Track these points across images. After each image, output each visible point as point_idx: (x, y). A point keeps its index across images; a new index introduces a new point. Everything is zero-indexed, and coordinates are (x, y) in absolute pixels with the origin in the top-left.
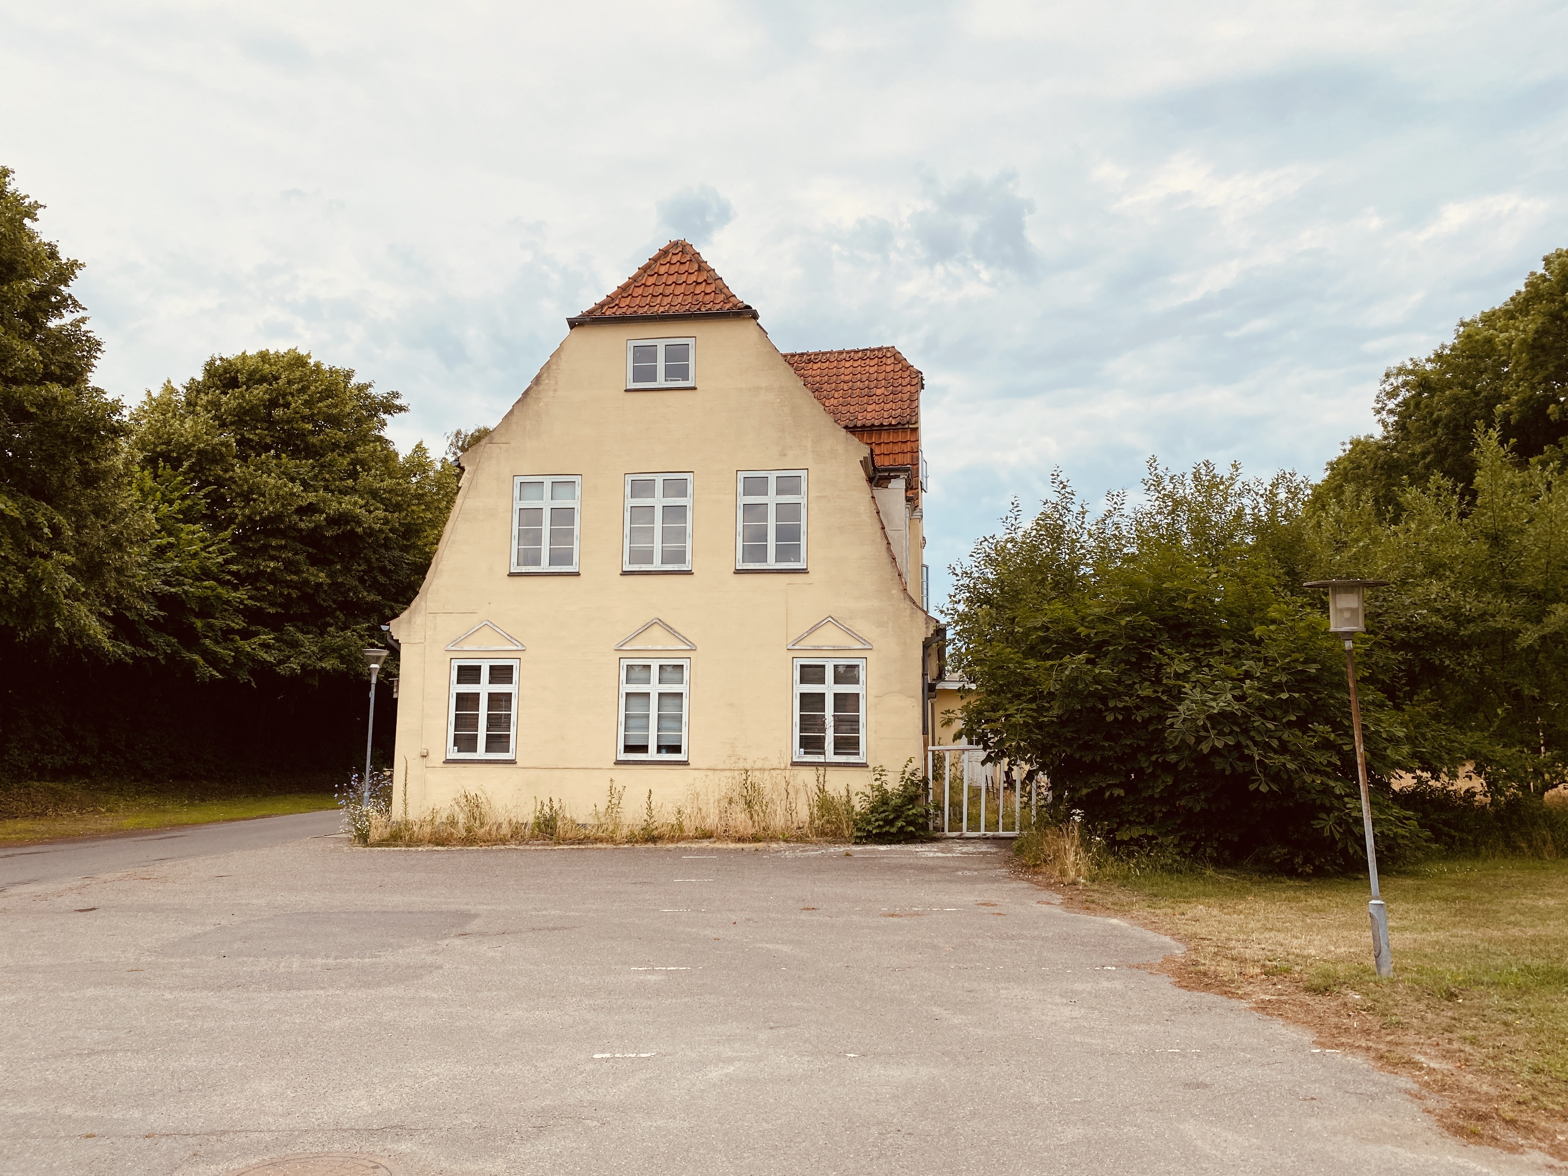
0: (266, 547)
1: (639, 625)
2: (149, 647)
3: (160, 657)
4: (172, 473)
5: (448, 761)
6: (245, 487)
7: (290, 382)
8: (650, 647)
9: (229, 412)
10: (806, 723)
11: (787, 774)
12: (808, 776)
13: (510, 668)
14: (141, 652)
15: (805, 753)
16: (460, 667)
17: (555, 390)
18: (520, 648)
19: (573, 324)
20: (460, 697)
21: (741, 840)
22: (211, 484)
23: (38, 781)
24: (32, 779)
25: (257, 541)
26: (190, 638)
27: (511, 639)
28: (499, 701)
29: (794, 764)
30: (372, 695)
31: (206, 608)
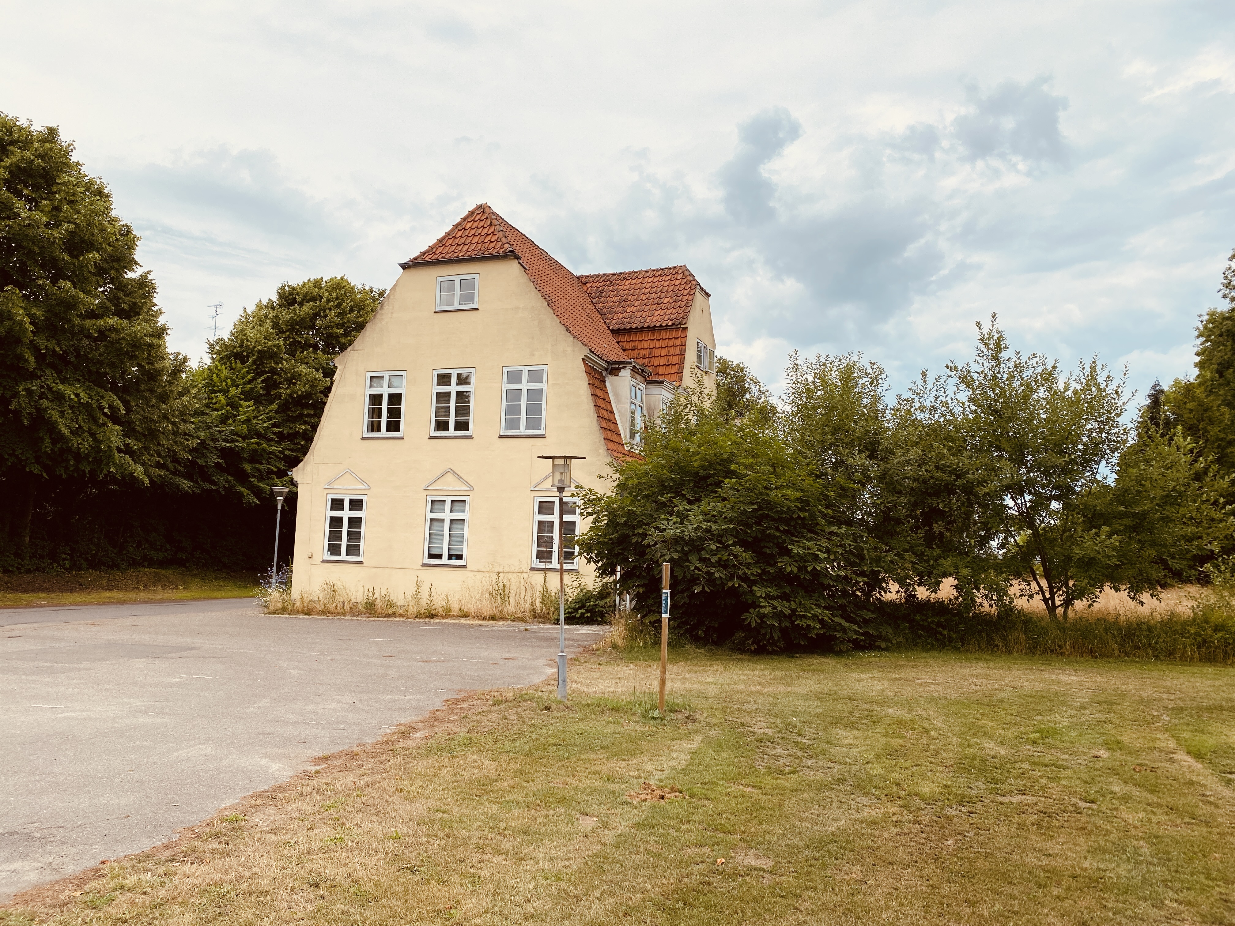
0: (301, 415)
1: (438, 473)
2: (214, 483)
3: (221, 490)
4: (242, 366)
5: (324, 561)
6: (289, 375)
7: (328, 301)
8: (445, 488)
9: (286, 323)
10: (541, 542)
11: (525, 575)
12: (538, 578)
13: (361, 501)
14: (207, 486)
15: (540, 562)
16: (332, 500)
17: (392, 313)
18: (367, 487)
19: (404, 267)
20: (332, 519)
21: (484, 619)
22: (267, 373)
23: (149, 568)
24: (144, 566)
25: (295, 411)
26: (243, 477)
27: (362, 481)
28: (355, 522)
29: (532, 569)
30: (278, 517)
31: (255, 457)
